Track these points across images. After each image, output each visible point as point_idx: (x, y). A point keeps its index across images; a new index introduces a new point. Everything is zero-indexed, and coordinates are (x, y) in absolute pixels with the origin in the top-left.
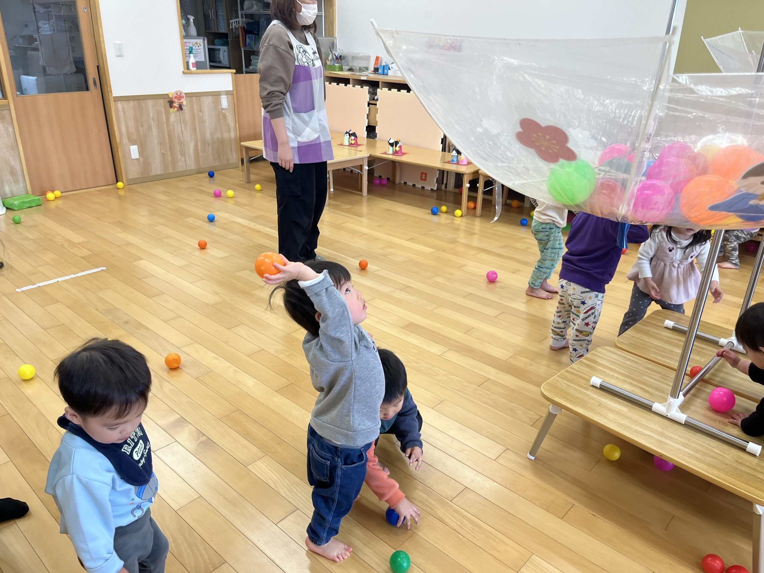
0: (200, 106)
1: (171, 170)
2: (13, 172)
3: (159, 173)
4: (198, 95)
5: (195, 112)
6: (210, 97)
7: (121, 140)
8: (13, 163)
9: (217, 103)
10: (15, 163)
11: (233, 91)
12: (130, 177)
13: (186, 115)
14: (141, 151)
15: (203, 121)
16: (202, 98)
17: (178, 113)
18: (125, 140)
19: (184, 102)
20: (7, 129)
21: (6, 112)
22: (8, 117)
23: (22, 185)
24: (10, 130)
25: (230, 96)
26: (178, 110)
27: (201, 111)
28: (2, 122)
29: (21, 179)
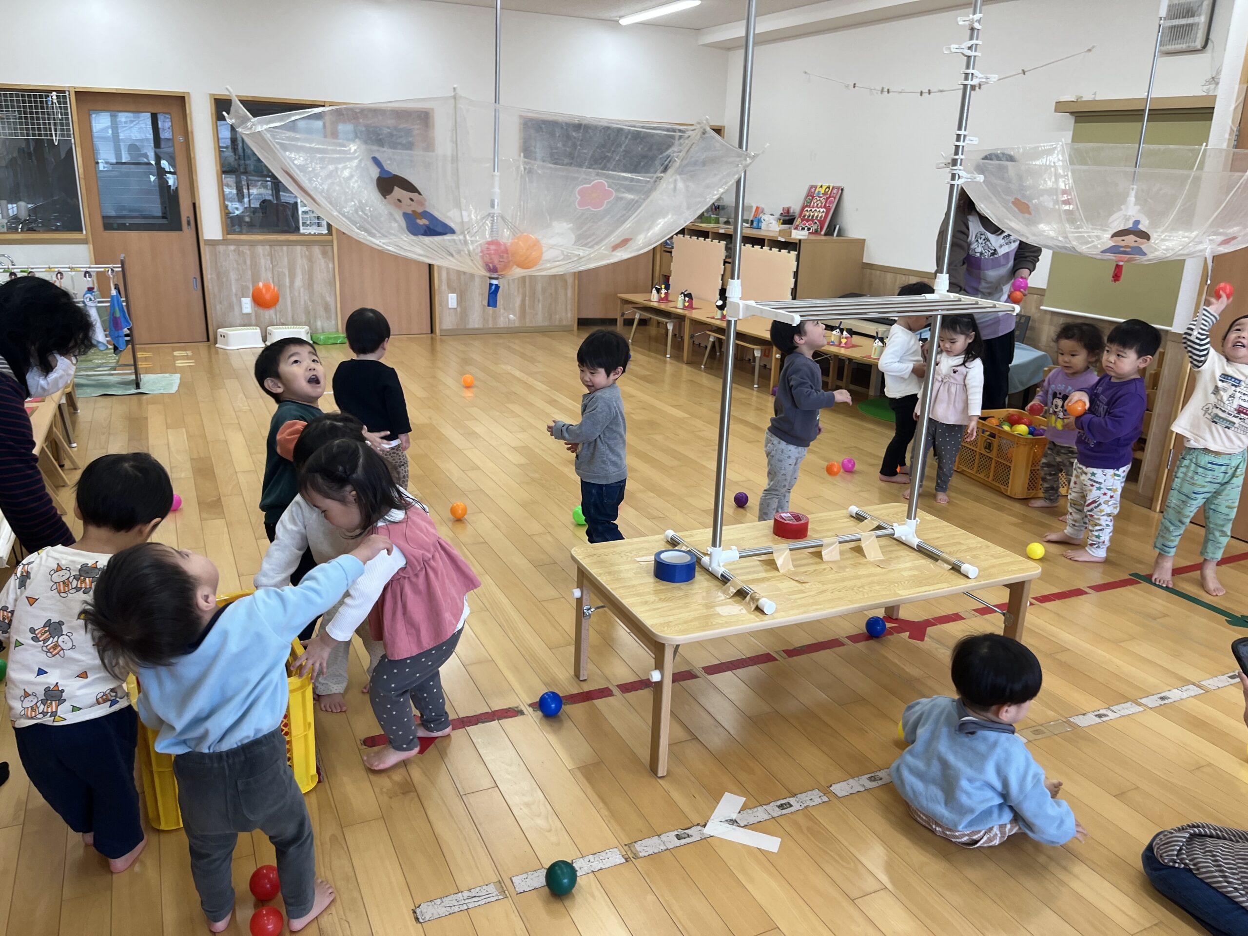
1: (491, 325)
2: (327, 308)
3: (476, 326)
7: (440, 287)
8: (328, 299)
10: (330, 299)
12: (445, 327)
14: (461, 300)
18: (444, 287)
20: (328, 264)
21: (329, 248)
22: (330, 253)
23: (333, 322)
24: (331, 266)
28: (324, 258)
29: (333, 316)
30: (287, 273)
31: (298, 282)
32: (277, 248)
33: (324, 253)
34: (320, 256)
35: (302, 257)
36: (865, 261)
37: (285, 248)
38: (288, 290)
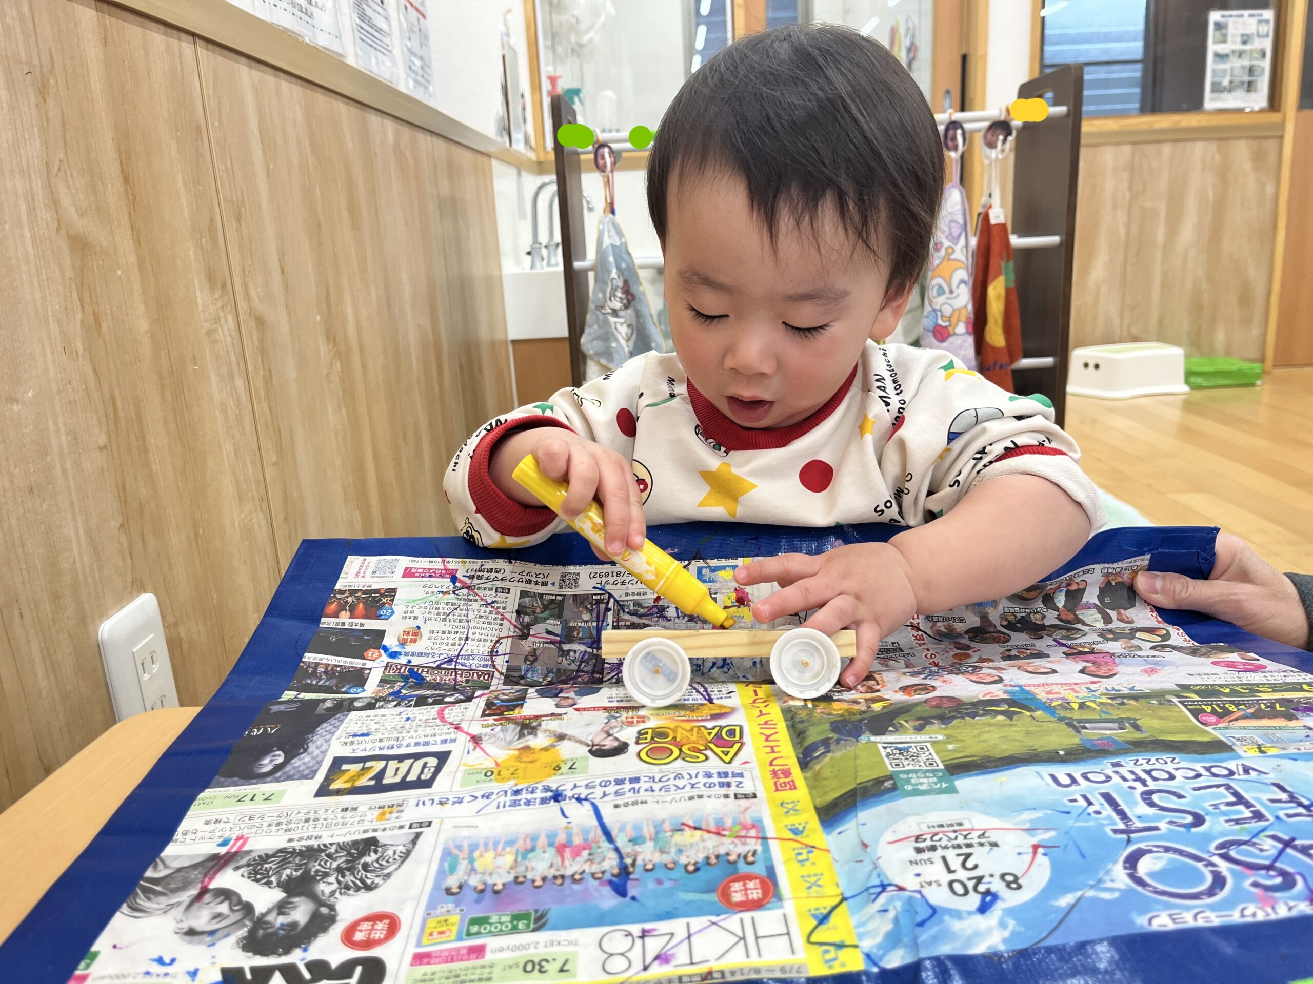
2: (1245, 299)
8: (1251, 274)
10: (1255, 275)
20: (1264, 189)
21: (1270, 146)
22: (1272, 158)
23: (1255, 331)
24: (1270, 189)
28: (1256, 169)
29: (1258, 316)
30: (1163, 213)
31: (1187, 233)
32: (1150, 149)
33: (1258, 158)
34: (1248, 166)
35: (1204, 169)
37: (1167, 149)
38: (1159, 255)
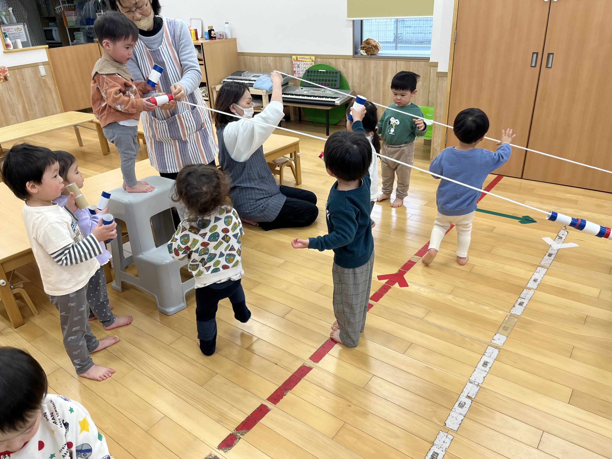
0: (23, 76)
4: (20, 68)
5: (19, 80)
6: (30, 69)
9: (37, 72)
11: (49, 61)
13: (12, 84)
15: (27, 87)
16: (23, 70)
17: (5, 83)
19: (8, 74)
25: (47, 66)
26: (4, 81)
27: (24, 80)
36: (238, 51)
